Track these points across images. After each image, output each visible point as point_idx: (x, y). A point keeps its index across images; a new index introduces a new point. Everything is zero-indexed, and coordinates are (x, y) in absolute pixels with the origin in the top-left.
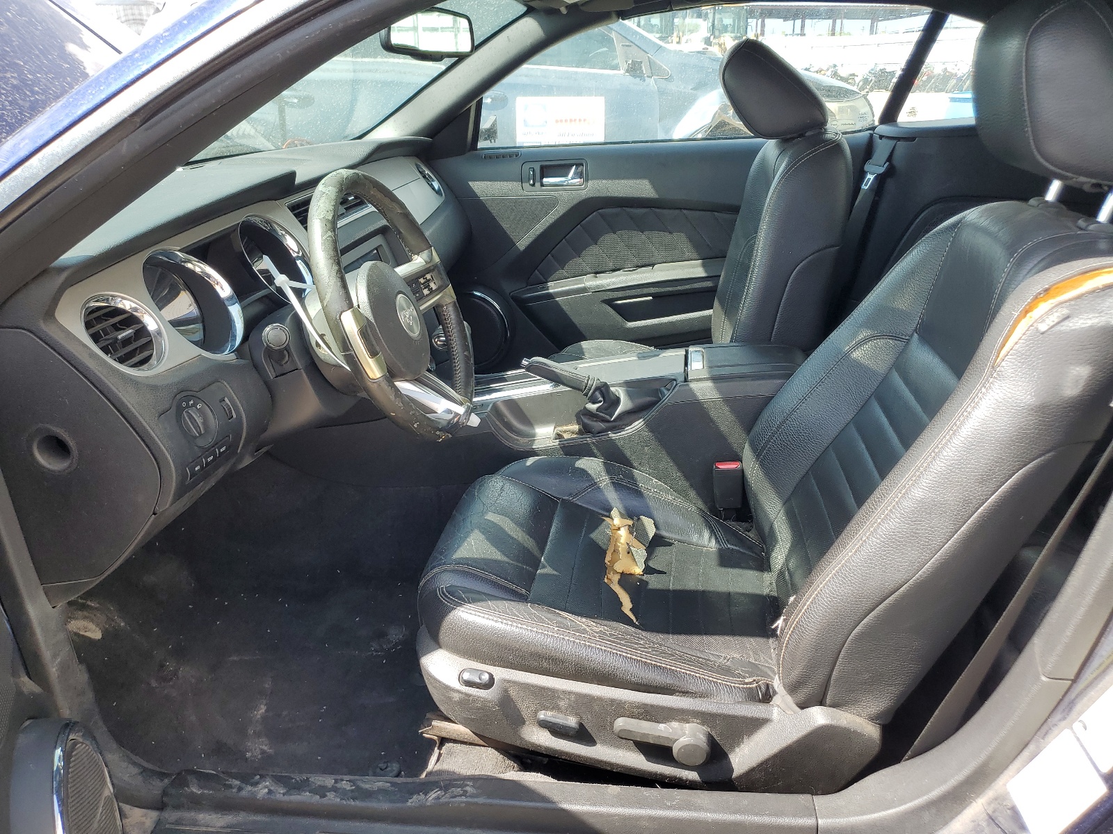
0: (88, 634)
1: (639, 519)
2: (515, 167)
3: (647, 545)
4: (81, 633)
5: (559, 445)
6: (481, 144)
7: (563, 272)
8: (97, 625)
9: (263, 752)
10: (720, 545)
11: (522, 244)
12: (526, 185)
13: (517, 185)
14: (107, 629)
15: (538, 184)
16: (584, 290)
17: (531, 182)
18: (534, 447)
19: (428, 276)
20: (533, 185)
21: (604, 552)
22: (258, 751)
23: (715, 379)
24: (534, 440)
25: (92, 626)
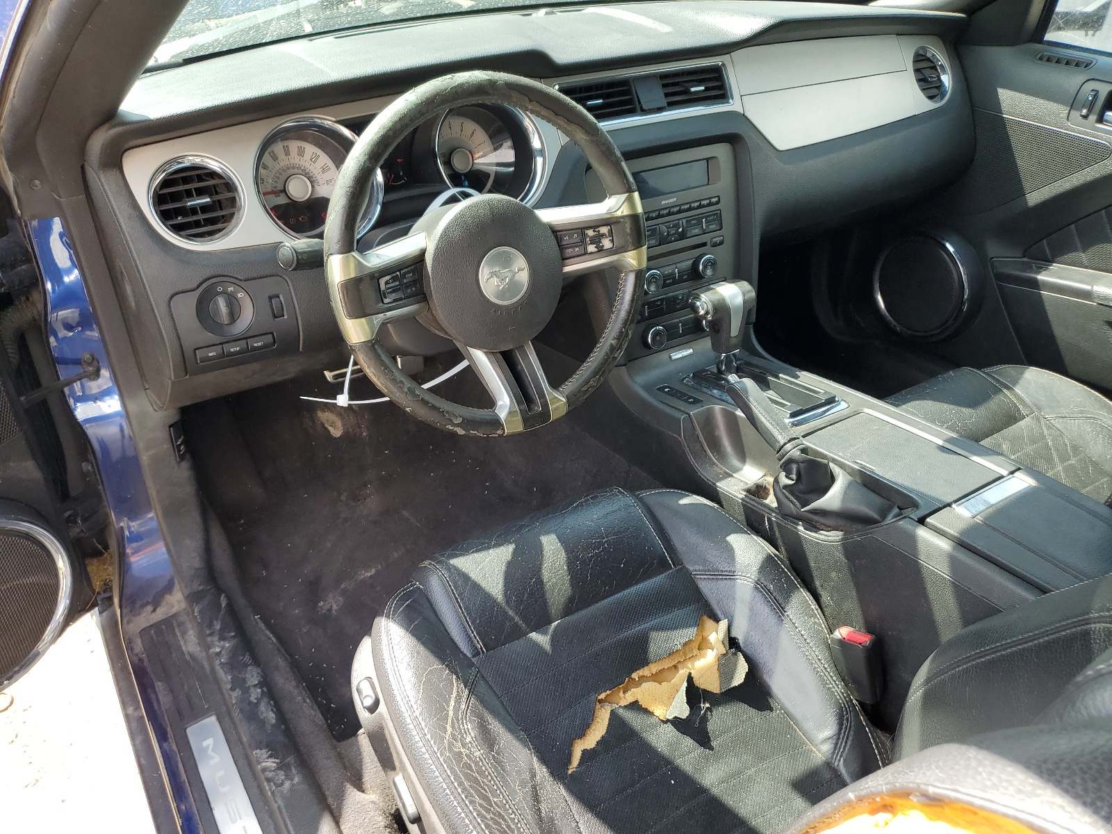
0: (331, 429)
1: (735, 654)
2: (1072, 81)
3: (723, 690)
4: (326, 425)
5: (742, 499)
6: (1049, 36)
7: (1083, 257)
8: (343, 425)
9: (330, 610)
10: (832, 758)
11: (1034, 198)
12: (1075, 114)
13: (1063, 110)
14: (348, 432)
15: (1093, 118)
16: (1087, 295)
17: (1084, 112)
18: (718, 484)
19: (604, 230)
20: (1085, 117)
21: (645, 662)
22: (327, 607)
23: (961, 544)
24: (732, 476)
25: (339, 424)
